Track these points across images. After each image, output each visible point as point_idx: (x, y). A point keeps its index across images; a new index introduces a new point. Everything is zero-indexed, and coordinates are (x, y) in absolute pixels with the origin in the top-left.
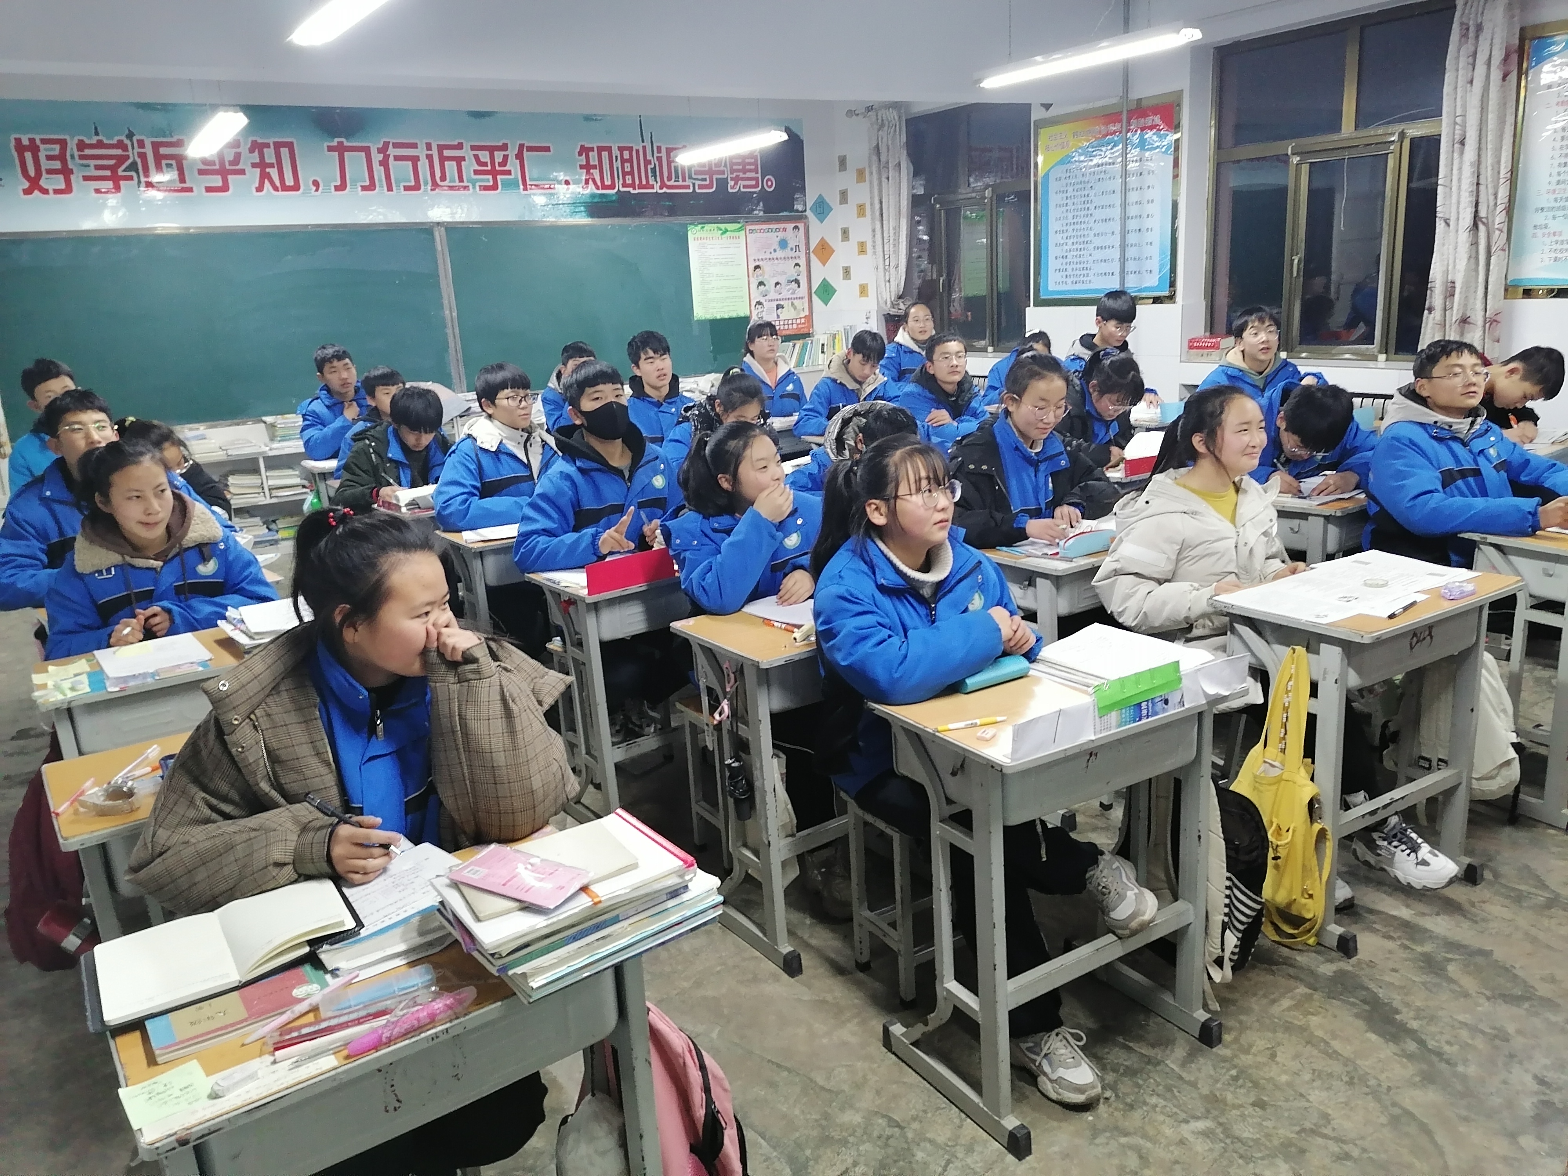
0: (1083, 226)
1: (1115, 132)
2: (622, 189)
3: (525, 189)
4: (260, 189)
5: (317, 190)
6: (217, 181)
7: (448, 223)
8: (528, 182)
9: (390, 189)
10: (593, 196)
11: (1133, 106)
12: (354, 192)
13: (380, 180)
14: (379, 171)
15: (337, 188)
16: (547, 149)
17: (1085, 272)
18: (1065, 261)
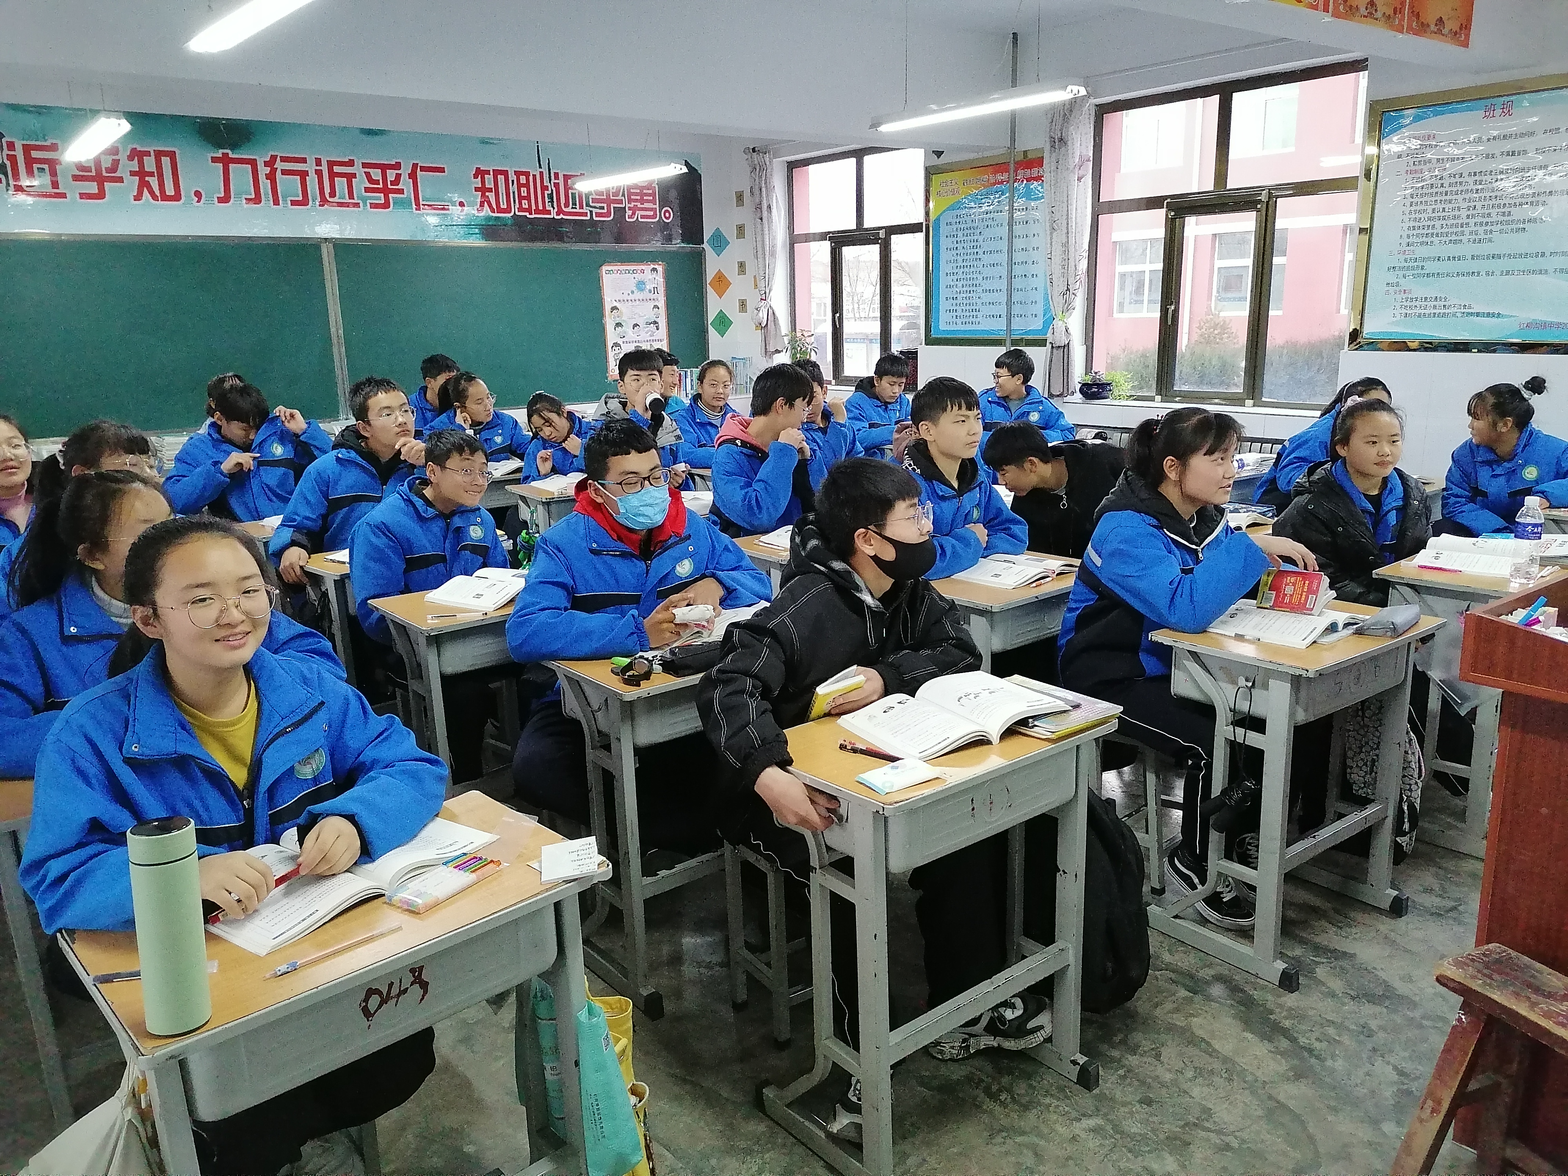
0: (972, 269)
1: (1002, 182)
2: (517, 213)
3: (418, 209)
4: (138, 198)
5: (198, 202)
6: (92, 187)
7: (336, 239)
8: (421, 202)
9: (276, 202)
10: (489, 218)
11: (1020, 157)
12: (239, 206)
13: (266, 194)
14: (265, 185)
15: (221, 200)
16: (441, 170)
17: (975, 314)
18: (955, 302)
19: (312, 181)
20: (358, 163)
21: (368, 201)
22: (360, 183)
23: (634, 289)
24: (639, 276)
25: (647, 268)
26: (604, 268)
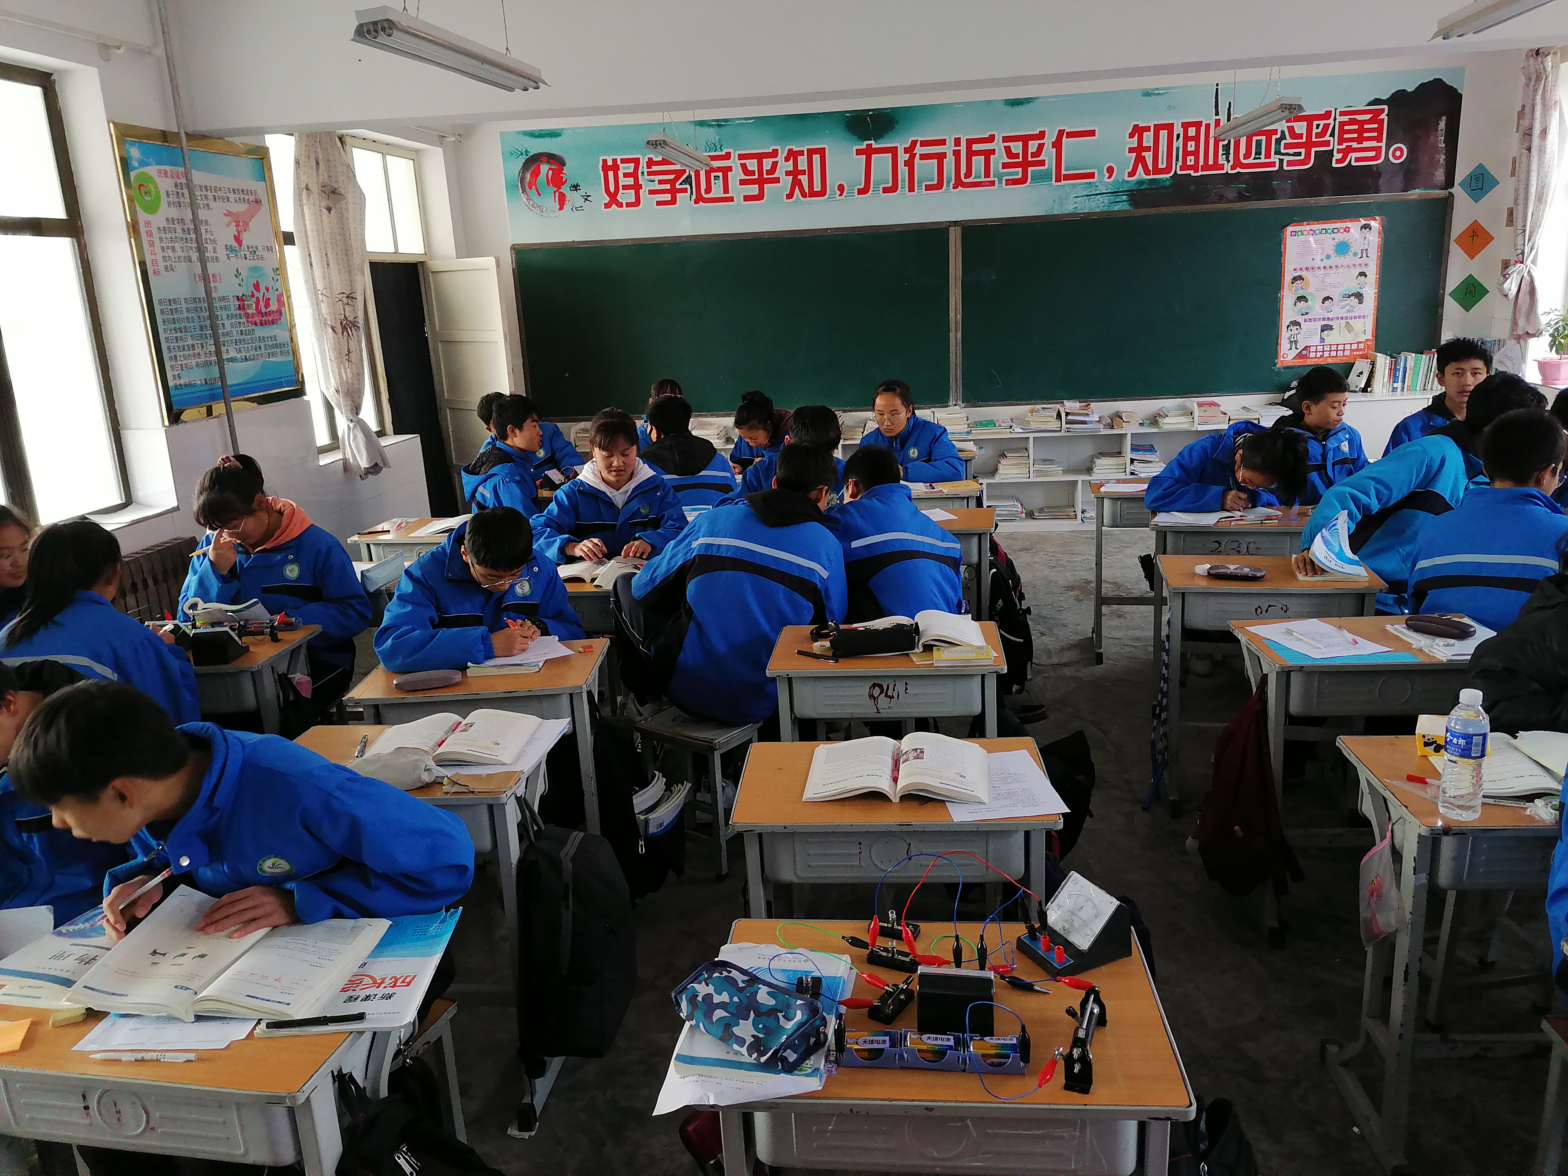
2: (1179, 172)
3: (1058, 180)
4: (790, 196)
5: (841, 195)
7: (965, 221)
8: (1064, 172)
9: (911, 189)
10: (1141, 182)
12: (876, 195)
13: (903, 181)
14: (903, 170)
15: (861, 192)
16: (1092, 133)
19: (949, 163)
20: (998, 139)
21: (1004, 178)
22: (999, 159)
23: (1331, 252)
24: (1340, 237)
25: (1354, 227)
26: (1290, 229)
